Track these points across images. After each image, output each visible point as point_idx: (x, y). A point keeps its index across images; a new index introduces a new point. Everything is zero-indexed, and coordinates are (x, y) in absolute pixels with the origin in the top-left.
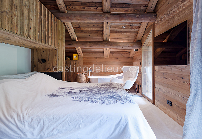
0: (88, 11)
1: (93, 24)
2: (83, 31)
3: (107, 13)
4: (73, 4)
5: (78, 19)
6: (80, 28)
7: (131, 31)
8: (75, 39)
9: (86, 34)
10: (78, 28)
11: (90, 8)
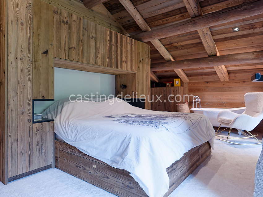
0: (174, 22)
1: (186, 36)
2: (177, 48)
3: (196, 17)
4: (155, 19)
5: (160, 36)
6: (173, 44)
7: (253, 33)
8: (169, 60)
9: (182, 51)
10: (170, 45)
11: (175, 18)
